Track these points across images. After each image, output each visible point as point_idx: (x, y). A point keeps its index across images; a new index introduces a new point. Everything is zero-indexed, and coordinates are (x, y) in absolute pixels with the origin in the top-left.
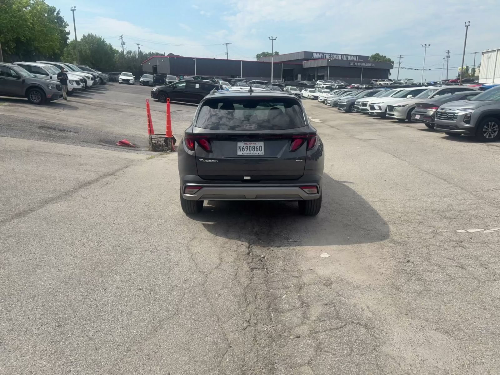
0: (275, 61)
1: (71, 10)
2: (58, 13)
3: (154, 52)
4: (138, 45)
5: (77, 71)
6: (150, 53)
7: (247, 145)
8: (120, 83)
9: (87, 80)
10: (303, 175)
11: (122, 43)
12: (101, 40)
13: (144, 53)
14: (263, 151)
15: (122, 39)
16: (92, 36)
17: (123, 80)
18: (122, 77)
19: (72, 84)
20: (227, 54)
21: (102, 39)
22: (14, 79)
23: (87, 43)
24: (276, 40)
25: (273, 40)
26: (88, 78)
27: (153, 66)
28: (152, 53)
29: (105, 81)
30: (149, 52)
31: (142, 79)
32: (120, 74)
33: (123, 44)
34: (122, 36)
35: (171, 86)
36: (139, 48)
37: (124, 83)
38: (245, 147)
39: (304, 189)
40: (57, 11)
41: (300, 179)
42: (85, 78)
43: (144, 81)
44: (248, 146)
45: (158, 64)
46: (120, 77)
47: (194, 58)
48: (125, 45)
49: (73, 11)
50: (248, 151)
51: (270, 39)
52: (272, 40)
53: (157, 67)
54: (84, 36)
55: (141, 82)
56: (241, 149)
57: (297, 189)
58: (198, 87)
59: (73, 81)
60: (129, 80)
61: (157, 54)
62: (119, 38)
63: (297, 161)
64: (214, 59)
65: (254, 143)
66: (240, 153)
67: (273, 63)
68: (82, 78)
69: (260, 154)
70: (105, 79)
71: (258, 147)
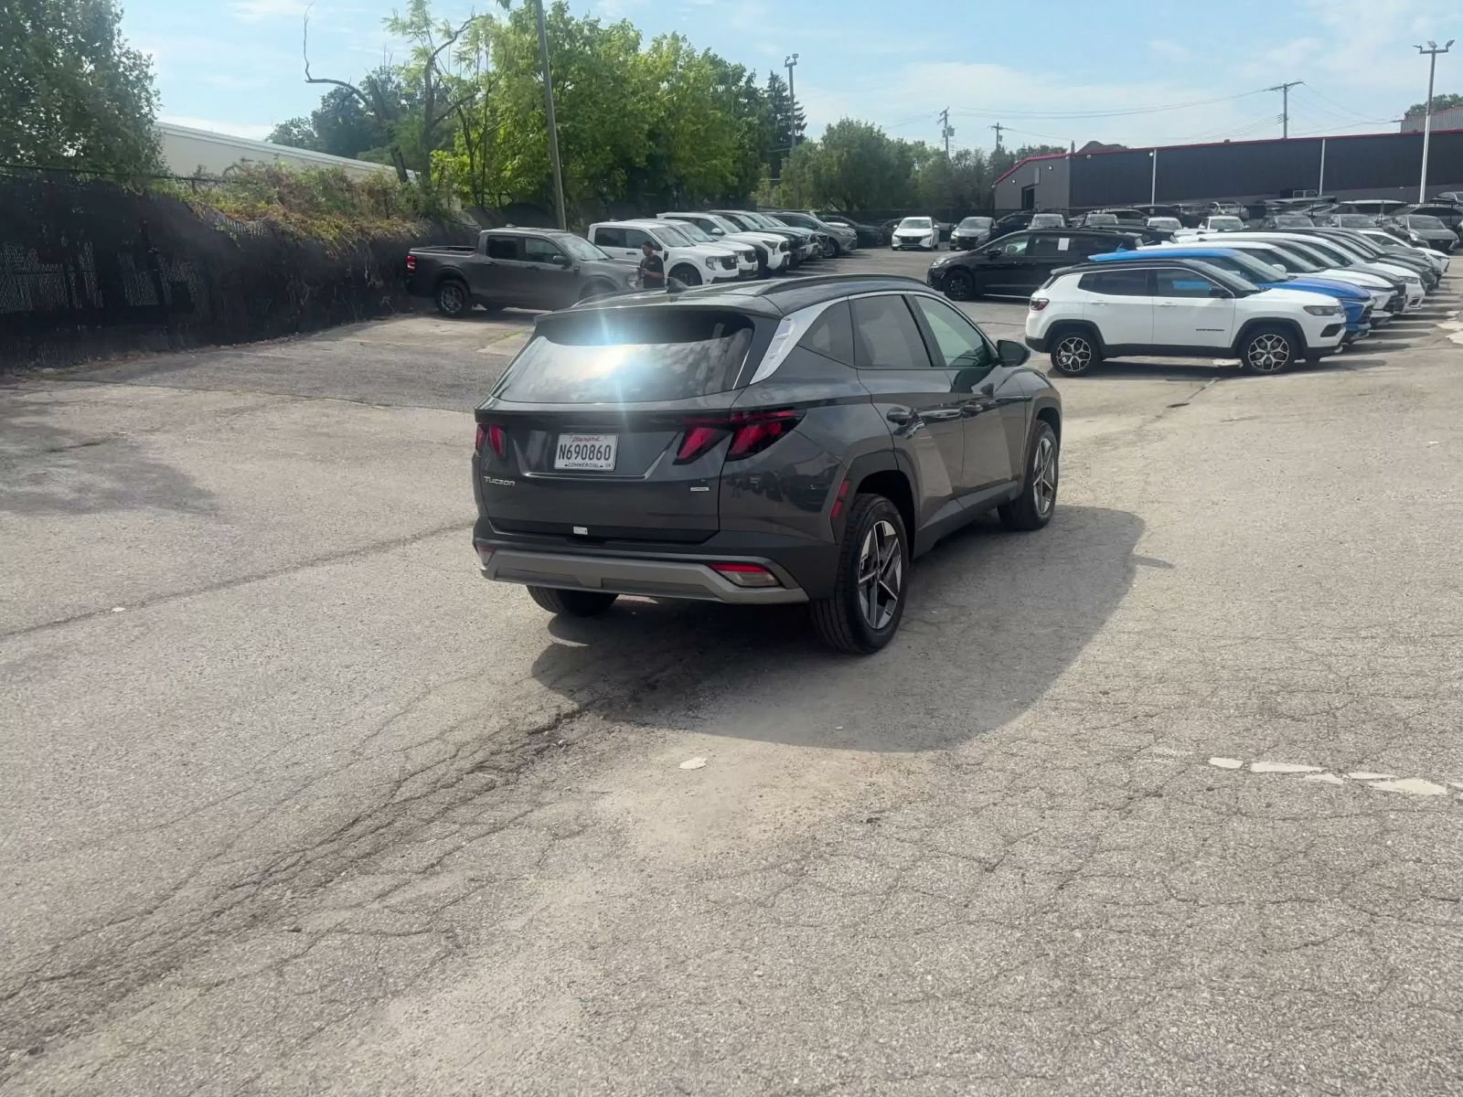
0: (1438, 129)
1: (786, 66)
2: (750, 80)
3: (1036, 144)
4: (998, 128)
5: (756, 231)
6: (1023, 150)
7: (579, 443)
8: (895, 249)
9: (770, 250)
10: (719, 531)
11: (944, 132)
12: (872, 132)
13: (1007, 152)
14: (612, 460)
15: (946, 119)
16: (851, 124)
17: (904, 239)
18: (902, 231)
19: (713, 268)
20: (1286, 119)
21: (876, 130)
22: (558, 267)
23: (835, 147)
24: (1447, 51)
25: (1434, 53)
26: (772, 245)
27: (1023, 189)
28: (1030, 148)
29: (846, 248)
30: (1021, 146)
31: (956, 233)
32: (898, 223)
33: (949, 132)
34: (945, 112)
35: (986, 252)
36: (999, 138)
37: (906, 247)
38: (572, 449)
39: (723, 573)
40: (747, 74)
41: (710, 543)
42: (766, 247)
43: (961, 239)
44: (582, 444)
45: (1037, 181)
46: (897, 233)
47: (1152, 150)
48: (952, 135)
49: (790, 66)
50: (579, 460)
51: (1422, 52)
52: (1430, 55)
53: (1033, 190)
54: (830, 128)
55: (953, 241)
56: (566, 453)
57: (703, 569)
58: (1066, 249)
59: (716, 258)
60: (918, 239)
61: (1044, 149)
62: (938, 118)
63: (692, 489)
64: (1227, 145)
65: (596, 437)
66: (560, 463)
67: (1431, 134)
68: (751, 248)
69: (604, 468)
70: (844, 242)
71: (602, 450)
